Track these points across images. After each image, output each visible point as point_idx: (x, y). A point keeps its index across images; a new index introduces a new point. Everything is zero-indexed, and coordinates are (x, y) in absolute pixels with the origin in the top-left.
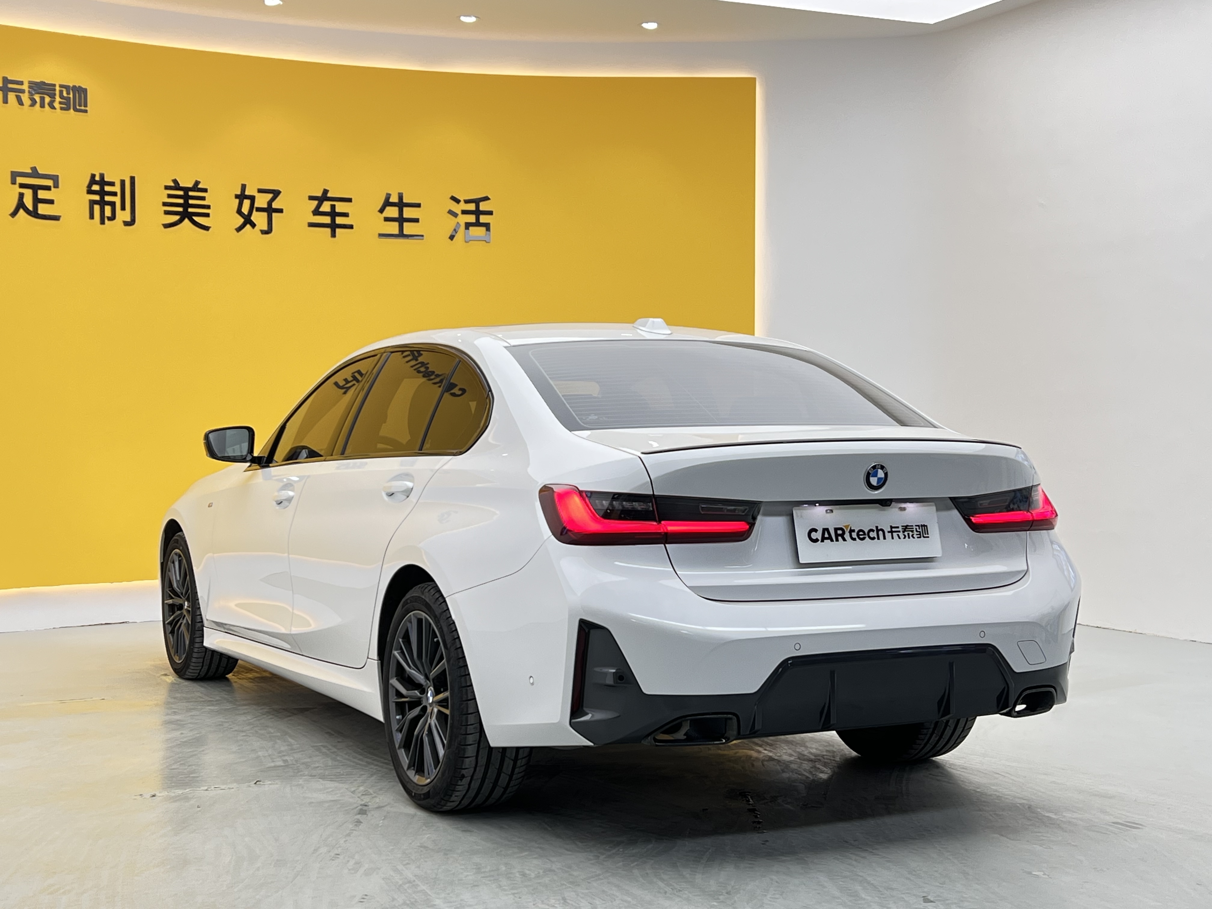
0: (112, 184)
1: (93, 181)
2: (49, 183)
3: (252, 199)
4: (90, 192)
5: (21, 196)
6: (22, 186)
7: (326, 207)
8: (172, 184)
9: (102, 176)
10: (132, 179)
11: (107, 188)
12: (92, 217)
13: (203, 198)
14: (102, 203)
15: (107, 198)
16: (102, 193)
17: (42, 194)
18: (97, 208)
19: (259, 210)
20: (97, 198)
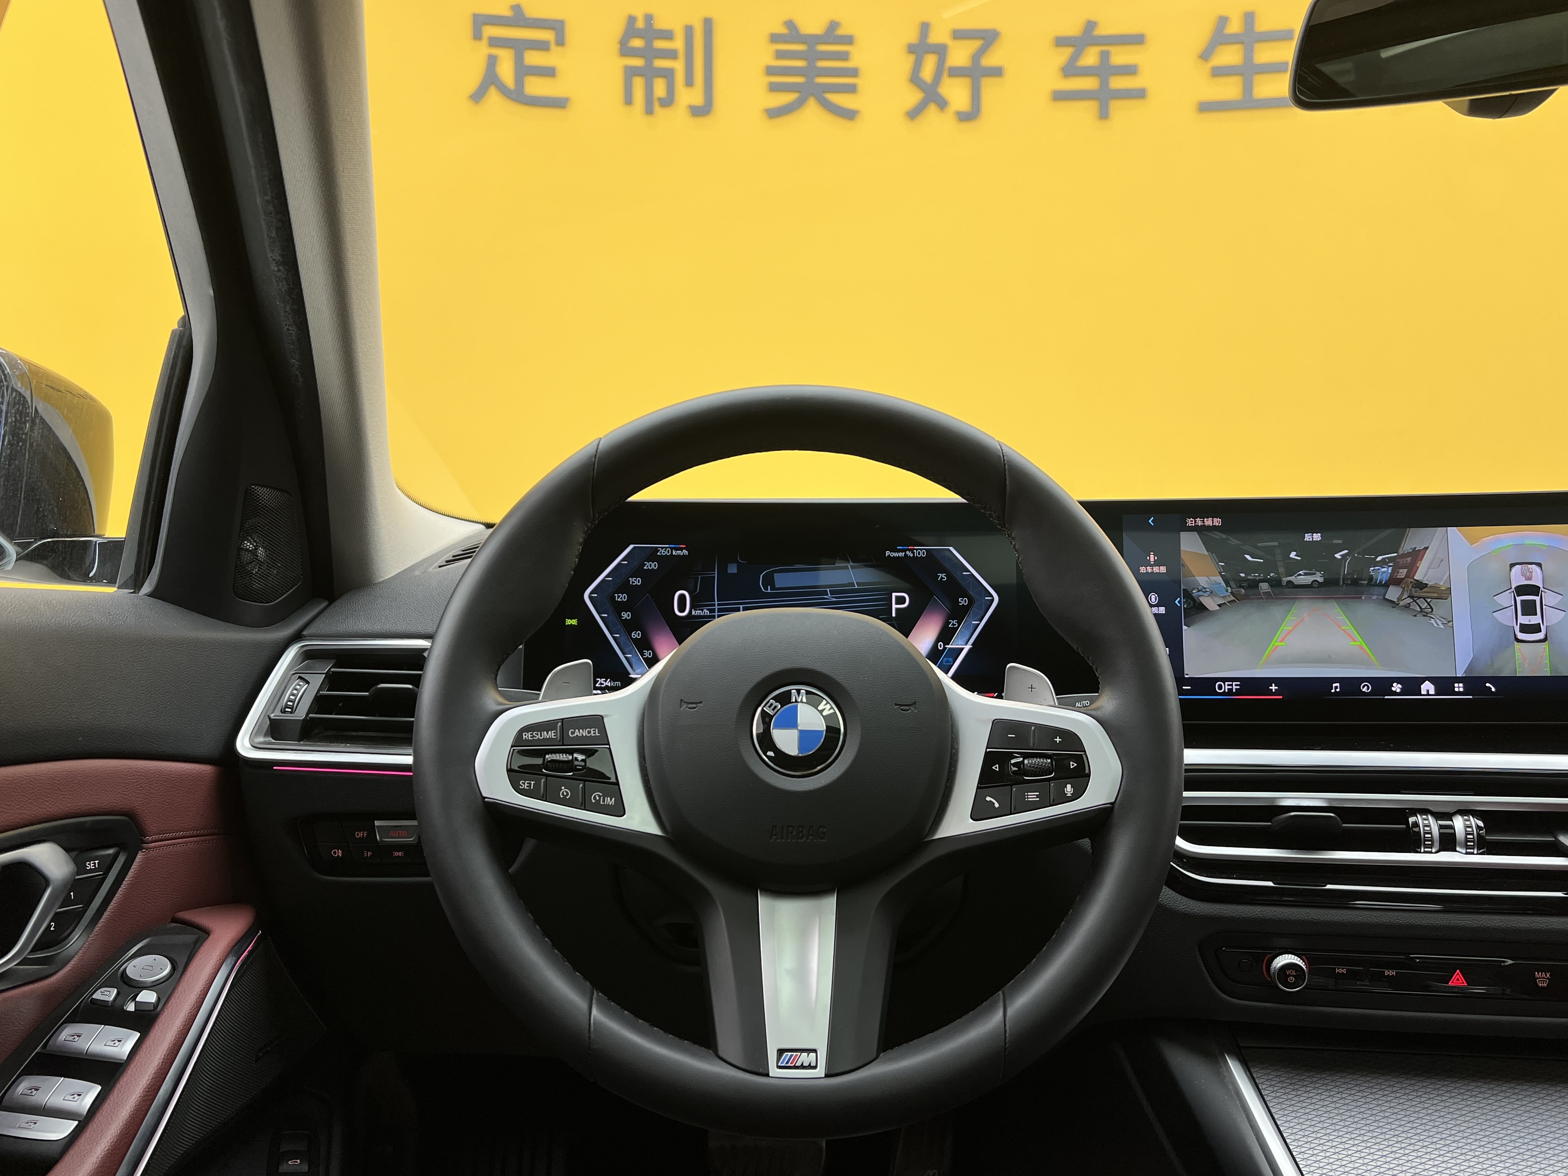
0: (668, 35)
1: (630, 29)
2: (547, 35)
3: (941, 51)
4: (625, 51)
5: (492, 61)
6: (495, 42)
7: (1090, 58)
8: (784, 30)
9: (649, 18)
10: (708, 24)
11: (660, 44)
12: (628, 100)
13: (844, 56)
14: (649, 74)
15: (660, 63)
16: (649, 53)
17: (533, 58)
18: (639, 83)
19: (956, 72)
20: (638, 62)
